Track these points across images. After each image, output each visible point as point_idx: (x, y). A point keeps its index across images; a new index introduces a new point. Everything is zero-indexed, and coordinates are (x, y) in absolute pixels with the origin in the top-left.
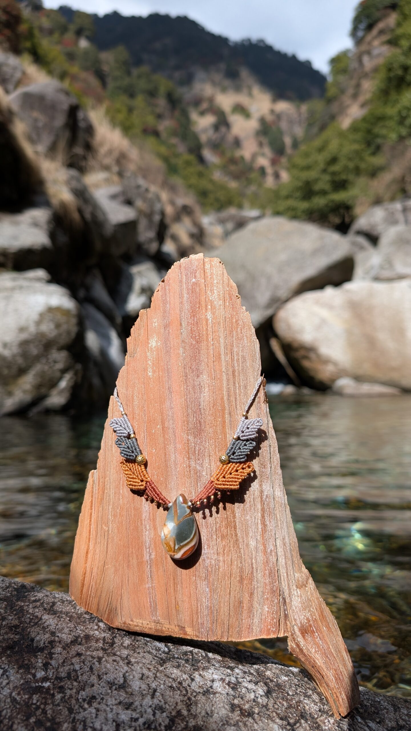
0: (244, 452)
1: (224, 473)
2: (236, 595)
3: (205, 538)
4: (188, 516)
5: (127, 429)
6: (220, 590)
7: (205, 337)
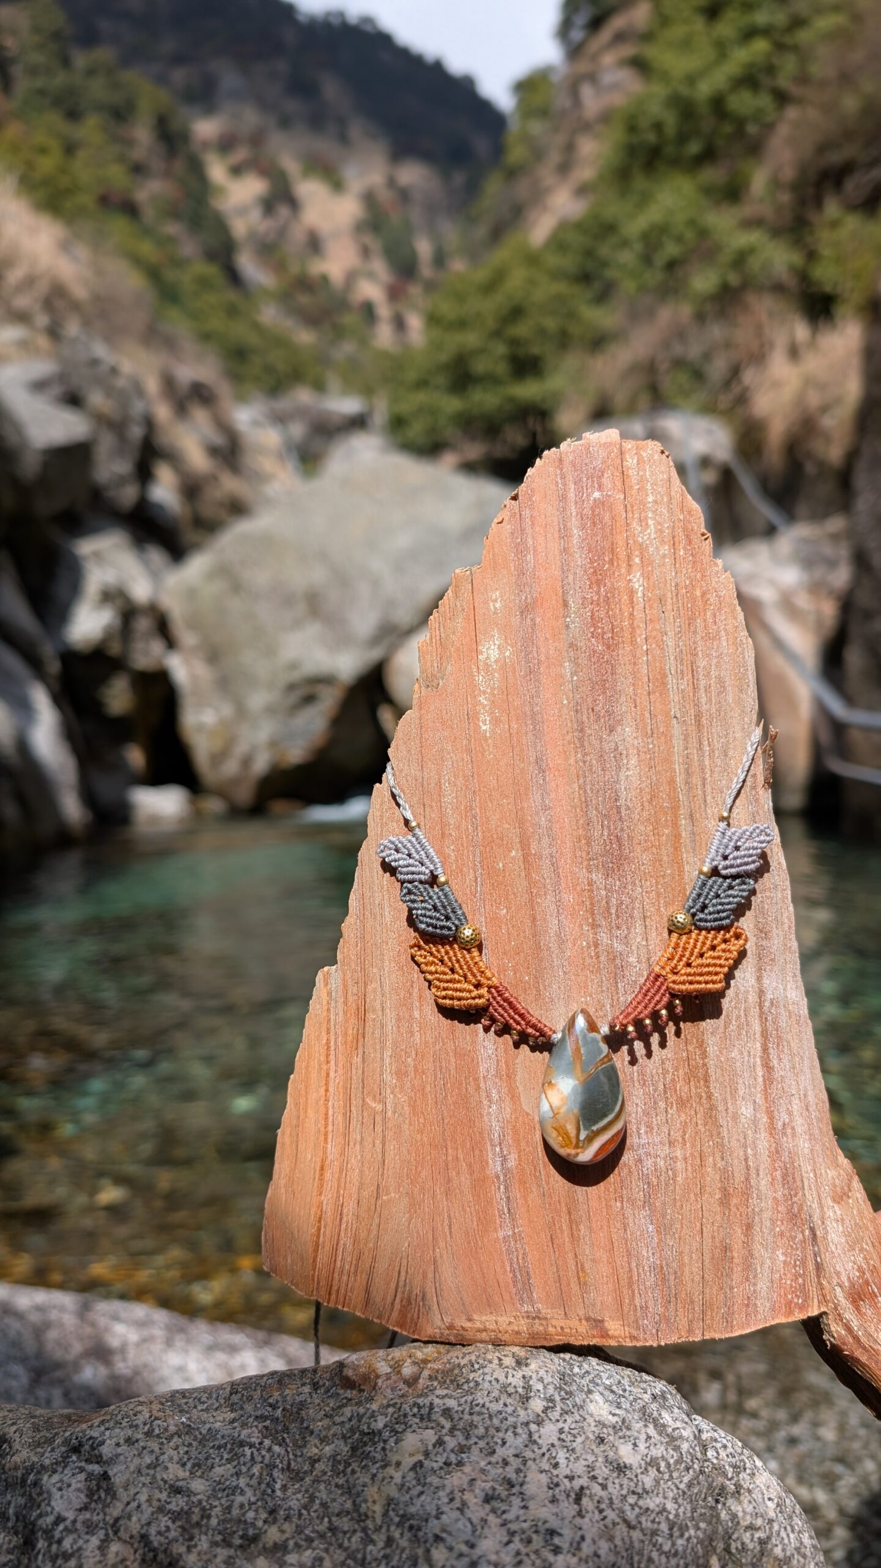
0: (729, 903)
1: (687, 954)
2: (716, 1234)
3: (639, 1110)
4: (606, 1060)
5: (428, 863)
6: (679, 1226)
7: (627, 634)
